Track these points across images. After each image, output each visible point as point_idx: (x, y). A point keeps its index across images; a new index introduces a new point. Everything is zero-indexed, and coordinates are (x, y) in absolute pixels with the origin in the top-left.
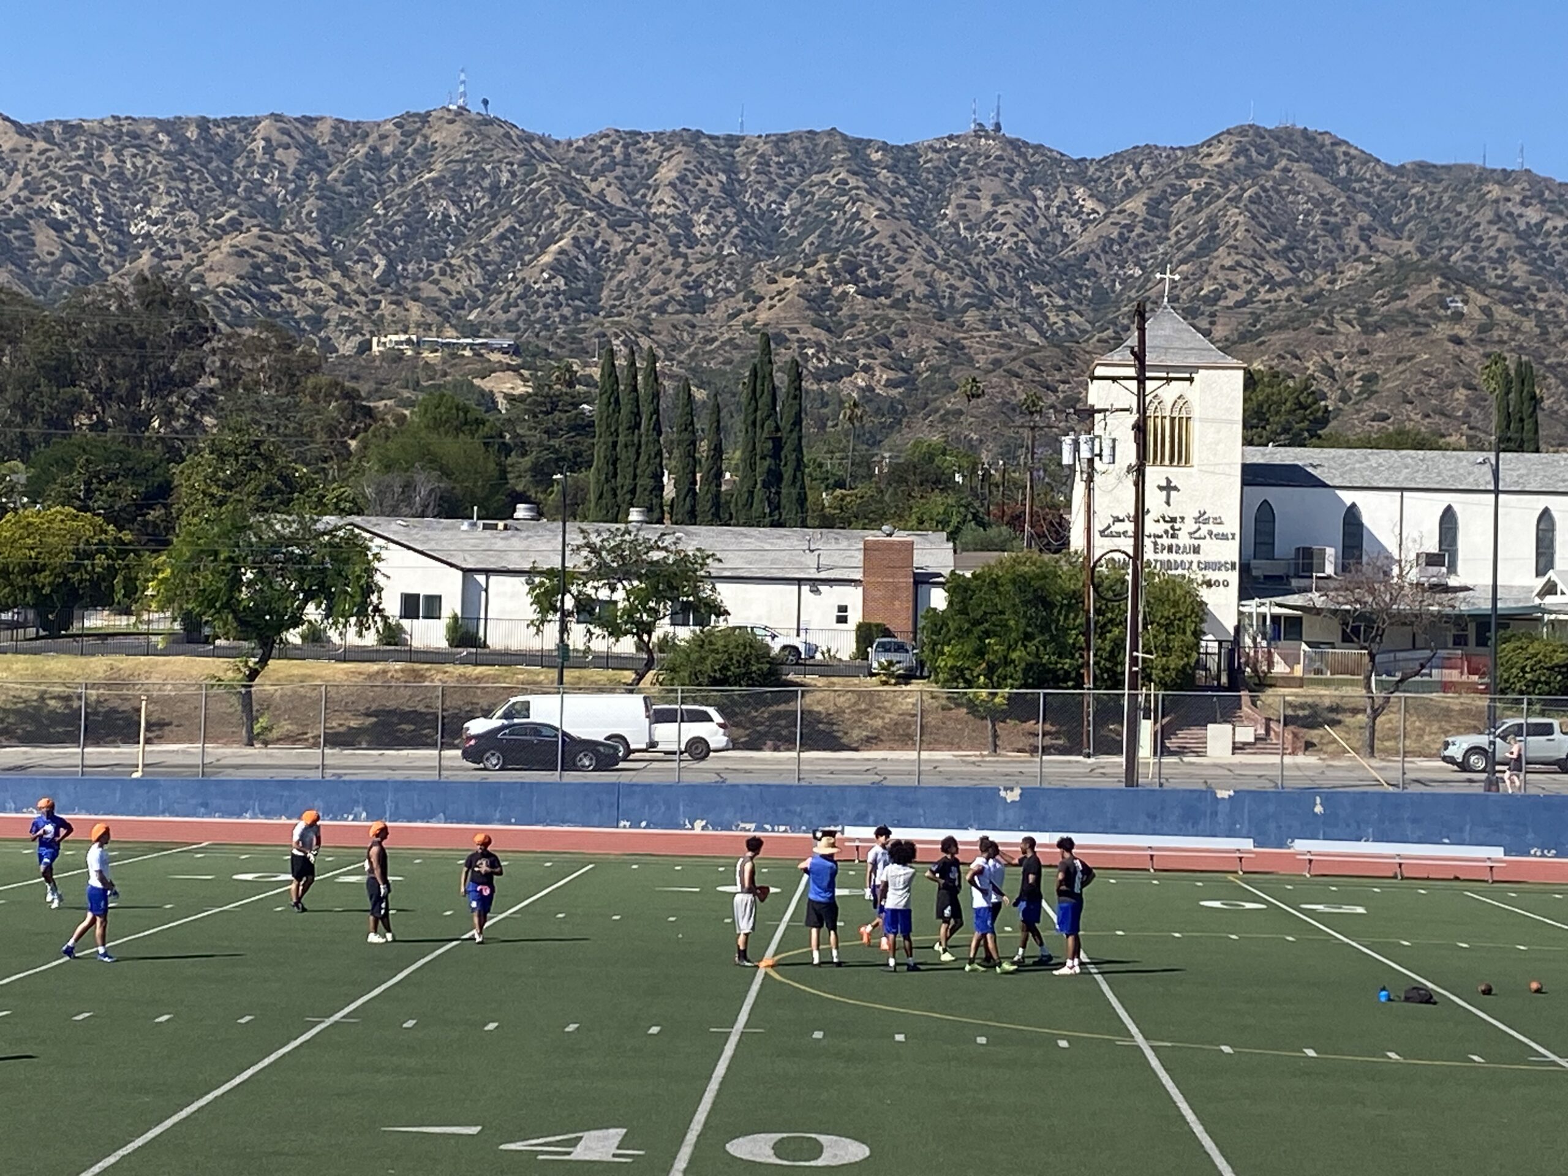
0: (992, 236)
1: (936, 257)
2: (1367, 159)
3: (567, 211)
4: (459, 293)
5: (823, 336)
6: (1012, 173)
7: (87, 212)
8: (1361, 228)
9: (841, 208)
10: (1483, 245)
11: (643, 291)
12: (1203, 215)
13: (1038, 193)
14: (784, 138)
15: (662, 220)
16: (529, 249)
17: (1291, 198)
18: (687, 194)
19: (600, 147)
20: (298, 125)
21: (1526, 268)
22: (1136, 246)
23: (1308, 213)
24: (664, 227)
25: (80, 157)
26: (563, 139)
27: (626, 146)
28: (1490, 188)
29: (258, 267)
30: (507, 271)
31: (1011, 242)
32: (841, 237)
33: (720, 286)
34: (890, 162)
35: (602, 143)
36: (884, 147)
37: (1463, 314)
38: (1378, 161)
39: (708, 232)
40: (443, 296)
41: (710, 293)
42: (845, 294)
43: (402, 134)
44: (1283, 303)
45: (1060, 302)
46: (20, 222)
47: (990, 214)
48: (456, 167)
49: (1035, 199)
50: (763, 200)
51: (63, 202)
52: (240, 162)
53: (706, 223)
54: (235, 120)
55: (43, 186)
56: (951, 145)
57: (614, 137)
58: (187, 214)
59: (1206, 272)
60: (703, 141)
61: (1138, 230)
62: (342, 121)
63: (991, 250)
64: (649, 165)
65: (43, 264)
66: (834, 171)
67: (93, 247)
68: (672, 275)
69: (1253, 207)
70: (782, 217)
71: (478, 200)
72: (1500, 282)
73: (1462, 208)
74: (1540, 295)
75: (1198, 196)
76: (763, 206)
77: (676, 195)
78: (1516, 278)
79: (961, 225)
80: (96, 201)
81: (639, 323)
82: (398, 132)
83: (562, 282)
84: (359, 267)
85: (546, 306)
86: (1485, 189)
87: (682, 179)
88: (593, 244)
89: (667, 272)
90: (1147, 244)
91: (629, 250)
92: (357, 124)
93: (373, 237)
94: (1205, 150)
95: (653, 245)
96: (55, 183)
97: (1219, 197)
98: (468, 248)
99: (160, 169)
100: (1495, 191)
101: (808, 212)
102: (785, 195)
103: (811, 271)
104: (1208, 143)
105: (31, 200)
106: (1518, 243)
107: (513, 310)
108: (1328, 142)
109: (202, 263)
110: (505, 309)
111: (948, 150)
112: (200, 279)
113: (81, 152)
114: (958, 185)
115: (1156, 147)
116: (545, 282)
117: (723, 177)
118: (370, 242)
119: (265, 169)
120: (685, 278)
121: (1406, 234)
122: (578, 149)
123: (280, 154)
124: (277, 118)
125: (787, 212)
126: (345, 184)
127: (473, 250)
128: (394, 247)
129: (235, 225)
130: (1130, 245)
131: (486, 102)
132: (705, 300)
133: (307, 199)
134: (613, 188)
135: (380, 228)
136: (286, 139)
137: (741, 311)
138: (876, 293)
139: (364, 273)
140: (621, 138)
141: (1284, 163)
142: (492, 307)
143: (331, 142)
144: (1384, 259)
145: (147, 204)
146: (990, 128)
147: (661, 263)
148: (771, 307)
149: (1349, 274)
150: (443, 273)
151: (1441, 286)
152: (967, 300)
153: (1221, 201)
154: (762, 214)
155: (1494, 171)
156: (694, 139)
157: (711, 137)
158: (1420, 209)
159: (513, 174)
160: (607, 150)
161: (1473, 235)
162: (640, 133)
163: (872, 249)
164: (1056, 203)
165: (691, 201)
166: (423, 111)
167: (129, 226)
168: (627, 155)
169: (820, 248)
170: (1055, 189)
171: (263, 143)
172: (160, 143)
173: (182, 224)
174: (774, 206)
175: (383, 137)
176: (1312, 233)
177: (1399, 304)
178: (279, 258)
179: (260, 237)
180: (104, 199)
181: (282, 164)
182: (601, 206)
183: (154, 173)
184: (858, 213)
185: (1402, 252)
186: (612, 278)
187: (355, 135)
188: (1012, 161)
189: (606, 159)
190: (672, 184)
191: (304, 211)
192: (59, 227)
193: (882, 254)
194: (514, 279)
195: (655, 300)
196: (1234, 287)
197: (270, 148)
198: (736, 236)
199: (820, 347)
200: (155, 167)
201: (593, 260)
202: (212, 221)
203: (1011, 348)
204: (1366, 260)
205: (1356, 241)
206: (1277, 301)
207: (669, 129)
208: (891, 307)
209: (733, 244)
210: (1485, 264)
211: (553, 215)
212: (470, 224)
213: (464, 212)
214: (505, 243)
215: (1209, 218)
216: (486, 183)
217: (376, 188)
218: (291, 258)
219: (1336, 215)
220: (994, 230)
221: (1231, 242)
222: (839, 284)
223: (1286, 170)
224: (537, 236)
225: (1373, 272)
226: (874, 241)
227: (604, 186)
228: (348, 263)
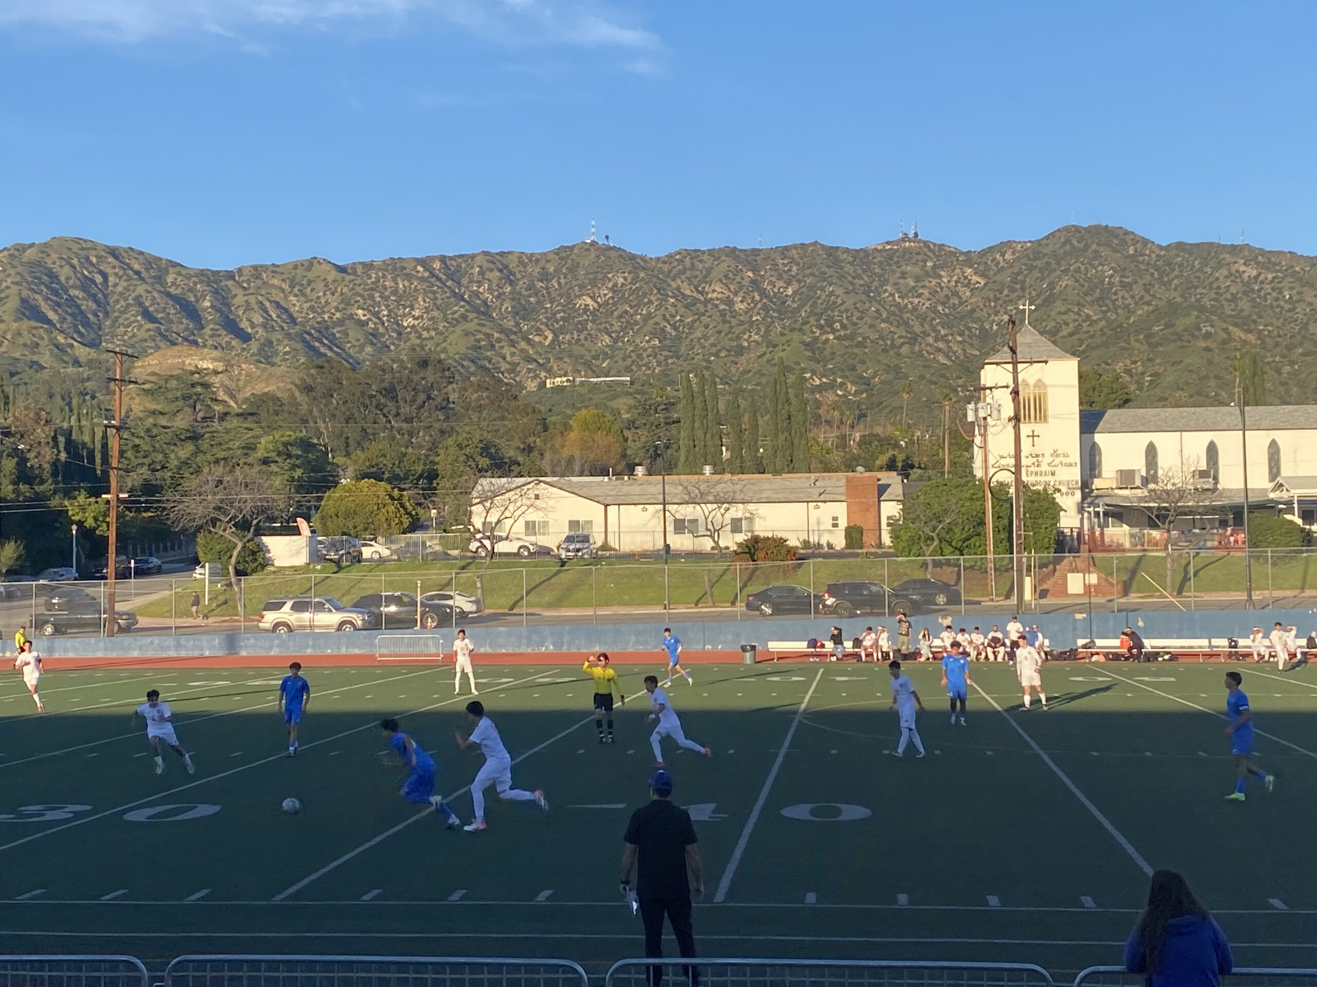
0: (916, 301)
1: (881, 315)
2: (1145, 242)
3: (658, 299)
4: (596, 351)
5: (814, 366)
6: (925, 261)
7: (377, 315)
8: (1144, 284)
9: (823, 289)
10: (1221, 291)
11: (707, 345)
12: (1047, 281)
13: (943, 273)
14: (787, 248)
15: (716, 302)
16: (636, 323)
17: (1100, 268)
18: (730, 286)
19: (676, 260)
20: (497, 257)
21: (1249, 304)
22: (1005, 302)
23: (1111, 277)
24: (717, 306)
25: (372, 283)
26: (653, 256)
27: (692, 258)
28: (1224, 256)
29: (478, 341)
30: (624, 337)
31: (927, 304)
32: (824, 306)
33: (752, 339)
34: (851, 259)
35: (678, 257)
36: (847, 250)
37: (1211, 334)
38: (1153, 243)
39: (743, 307)
40: (587, 353)
41: (746, 344)
42: (827, 340)
43: (559, 259)
44: (1098, 333)
45: (959, 339)
46: (341, 322)
47: (913, 288)
48: (591, 276)
49: (940, 277)
50: (775, 286)
51: (363, 309)
52: (465, 281)
53: (742, 302)
54: (461, 256)
55: (352, 302)
56: (888, 247)
57: (684, 254)
58: (435, 313)
59: (1049, 316)
60: (737, 253)
61: (1006, 292)
62: (523, 253)
63: (915, 309)
64: (706, 269)
65: (354, 346)
66: (817, 267)
67: (383, 335)
68: (723, 334)
69: (1077, 275)
70: (787, 295)
71: (605, 295)
72: (1233, 313)
73: (1209, 270)
74: (1259, 320)
75: (1041, 271)
76: (776, 290)
77: (722, 285)
78: (1243, 310)
79: (896, 295)
80: (383, 308)
81: (705, 364)
82: (557, 257)
83: (657, 342)
84: (537, 339)
85: (648, 356)
86: (1221, 257)
87: (726, 276)
88: (673, 316)
89: (719, 332)
90: (1011, 301)
91: (696, 321)
92: (532, 255)
93: (544, 320)
94: (1045, 242)
95: (710, 317)
96: (359, 298)
97: (1055, 270)
98: (601, 324)
99: (419, 287)
100: (1228, 258)
101: (802, 293)
102: (789, 283)
103: (804, 327)
104: (1047, 237)
105: (345, 309)
106: (1245, 288)
107: (630, 360)
108: (1121, 233)
109: (445, 341)
110: (624, 359)
111: (886, 250)
112: (444, 350)
113: (373, 280)
114: (893, 271)
115: (1015, 242)
116: (648, 342)
117: (750, 274)
118: (542, 324)
119: (480, 284)
120: (730, 336)
121: (1173, 287)
122: (664, 262)
123: (488, 275)
124: (485, 253)
125: (790, 292)
126: (526, 290)
127: (604, 325)
128: (556, 326)
129: (464, 317)
130: (1001, 302)
131: (607, 237)
132: (743, 348)
133: (504, 300)
134: (685, 284)
135: (549, 315)
136: (492, 266)
137: (765, 354)
138: (846, 338)
139: (540, 342)
140: (689, 254)
141: (1094, 247)
142: (616, 359)
143: (517, 266)
144: (1161, 304)
145: (412, 308)
146: (911, 236)
147: (715, 327)
148: (783, 350)
149: (1139, 312)
150: (586, 339)
151: (1197, 317)
152: (902, 340)
153: (1058, 273)
154: (775, 294)
155: (1226, 246)
156: (732, 252)
157: (742, 250)
158: (1181, 271)
159: (625, 278)
160: (680, 261)
161: (1215, 286)
162: (699, 251)
163: (842, 312)
164: (955, 278)
165: (732, 289)
166: (570, 245)
167: (402, 320)
168: (693, 264)
169: (812, 313)
170: (953, 271)
171: (478, 269)
172: (418, 272)
173: (432, 319)
174: (782, 290)
175: (548, 261)
176: (1114, 289)
177: (1170, 330)
178: (488, 336)
179: (479, 324)
180: (387, 306)
181: (489, 280)
182: (679, 295)
183: (416, 290)
184: (833, 291)
185: (1171, 298)
186: (686, 338)
187: (531, 261)
188: (926, 255)
189: (681, 267)
190: (721, 280)
191: (503, 308)
192: (362, 324)
193: (849, 314)
194: (628, 341)
195: (714, 350)
196: (1067, 324)
197: (482, 273)
198: (760, 309)
199: (814, 373)
200: (416, 286)
201: (675, 328)
202: (450, 316)
203: (930, 367)
204: (1148, 303)
205: (1143, 293)
206: (1095, 331)
207: (717, 247)
208: (857, 346)
209: (758, 314)
210: (1224, 302)
211: (650, 302)
212: (601, 310)
213: (597, 302)
214: (624, 320)
215: (1050, 284)
216: (610, 285)
217: (545, 292)
218: (496, 335)
219: (1128, 277)
220: (917, 297)
221: (1064, 297)
222: (823, 334)
223: (1096, 251)
224: (641, 314)
225: (1154, 311)
226: (843, 308)
227: (679, 282)
228: (531, 337)
